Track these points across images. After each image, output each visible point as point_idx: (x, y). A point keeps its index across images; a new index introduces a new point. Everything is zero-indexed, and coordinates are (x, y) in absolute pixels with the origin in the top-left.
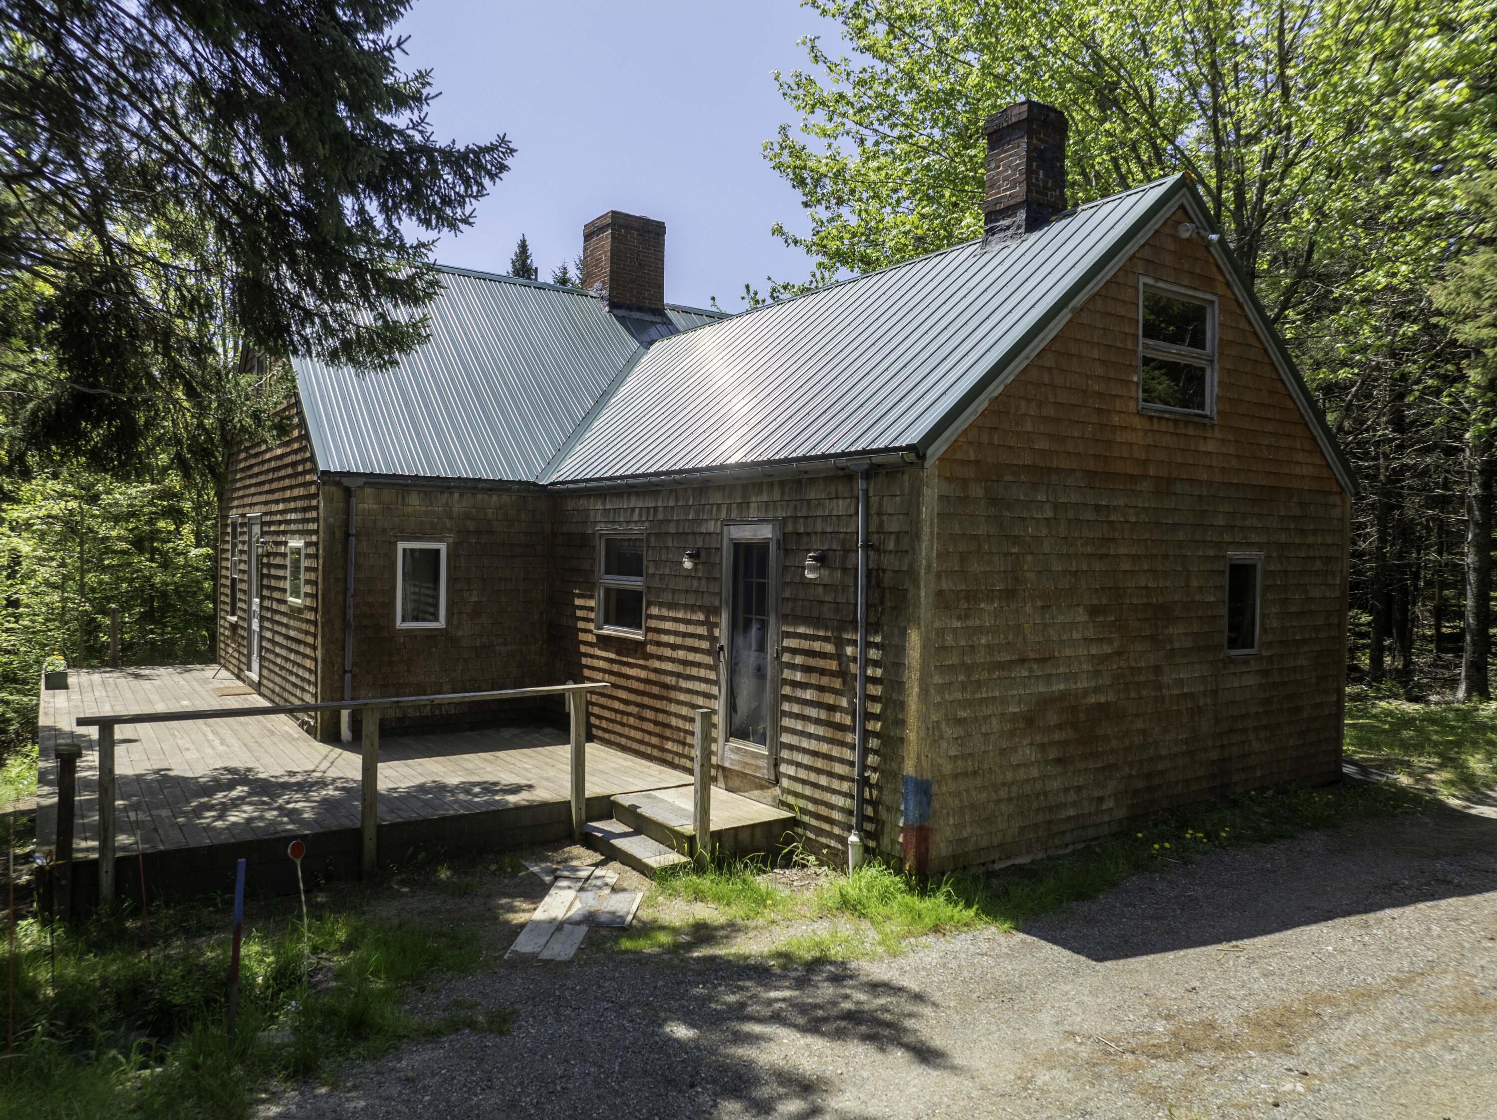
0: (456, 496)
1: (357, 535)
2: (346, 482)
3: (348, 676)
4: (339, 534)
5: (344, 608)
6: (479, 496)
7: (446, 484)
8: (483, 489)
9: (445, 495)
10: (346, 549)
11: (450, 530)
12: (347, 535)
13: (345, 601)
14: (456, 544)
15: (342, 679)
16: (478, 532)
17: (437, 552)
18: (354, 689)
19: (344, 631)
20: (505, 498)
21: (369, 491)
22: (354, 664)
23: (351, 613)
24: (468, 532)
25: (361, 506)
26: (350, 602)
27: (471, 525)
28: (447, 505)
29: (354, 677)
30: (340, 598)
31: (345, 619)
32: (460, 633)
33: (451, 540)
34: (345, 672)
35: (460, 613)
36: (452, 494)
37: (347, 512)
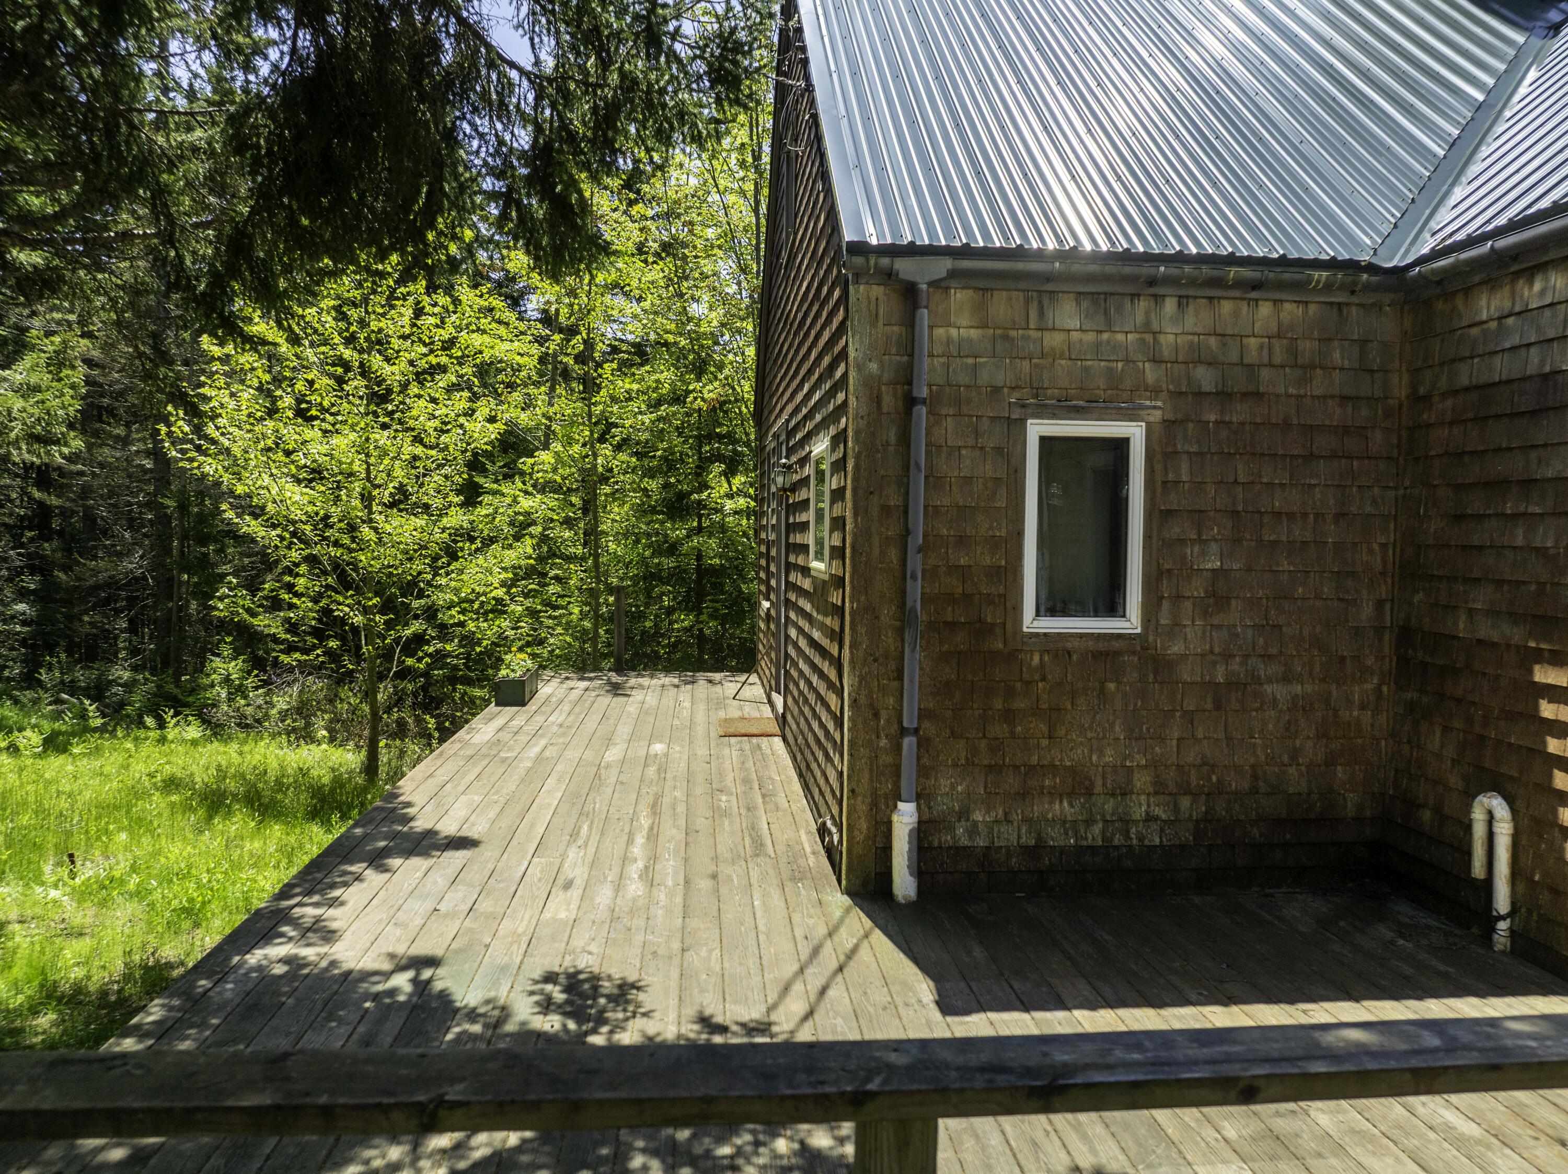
0: (1170, 305)
1: (933, 403)
2: (905, 267)
3: (909, 743)
4: (889, 401)
5: (902, 577)
6: (1227, 307)
7: (1146, 270)
8: (1239, 284)
9: (1143, 304)
10: (905, 439)
11: (1155, 392)
12: (910, 402)
13: (903, 562)
14: (1167, 423)
15: (897, 748)
16: (1224, 396)
17: (1121, 446)
18: (923, 771)
19: (900, 632)
20: (1291, 312)
21: (959, 296)
22: (924, 714)
23: (916, 591)
24: (1199, 394)
25: (939, 332)
26: (915, 562)
27: (1205, 378)
28: (1147, 328)
29: (923, 744)
30: (893, 554)
31: (902, 605)
32: (1177, 648)
33: (1156, 416)
34: (903, 732)
35: (1178, 598)
36: (1158, 299)
37: (909, 346)
